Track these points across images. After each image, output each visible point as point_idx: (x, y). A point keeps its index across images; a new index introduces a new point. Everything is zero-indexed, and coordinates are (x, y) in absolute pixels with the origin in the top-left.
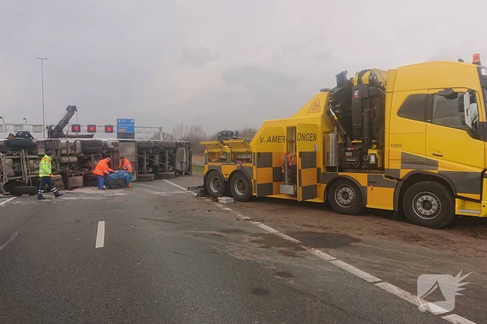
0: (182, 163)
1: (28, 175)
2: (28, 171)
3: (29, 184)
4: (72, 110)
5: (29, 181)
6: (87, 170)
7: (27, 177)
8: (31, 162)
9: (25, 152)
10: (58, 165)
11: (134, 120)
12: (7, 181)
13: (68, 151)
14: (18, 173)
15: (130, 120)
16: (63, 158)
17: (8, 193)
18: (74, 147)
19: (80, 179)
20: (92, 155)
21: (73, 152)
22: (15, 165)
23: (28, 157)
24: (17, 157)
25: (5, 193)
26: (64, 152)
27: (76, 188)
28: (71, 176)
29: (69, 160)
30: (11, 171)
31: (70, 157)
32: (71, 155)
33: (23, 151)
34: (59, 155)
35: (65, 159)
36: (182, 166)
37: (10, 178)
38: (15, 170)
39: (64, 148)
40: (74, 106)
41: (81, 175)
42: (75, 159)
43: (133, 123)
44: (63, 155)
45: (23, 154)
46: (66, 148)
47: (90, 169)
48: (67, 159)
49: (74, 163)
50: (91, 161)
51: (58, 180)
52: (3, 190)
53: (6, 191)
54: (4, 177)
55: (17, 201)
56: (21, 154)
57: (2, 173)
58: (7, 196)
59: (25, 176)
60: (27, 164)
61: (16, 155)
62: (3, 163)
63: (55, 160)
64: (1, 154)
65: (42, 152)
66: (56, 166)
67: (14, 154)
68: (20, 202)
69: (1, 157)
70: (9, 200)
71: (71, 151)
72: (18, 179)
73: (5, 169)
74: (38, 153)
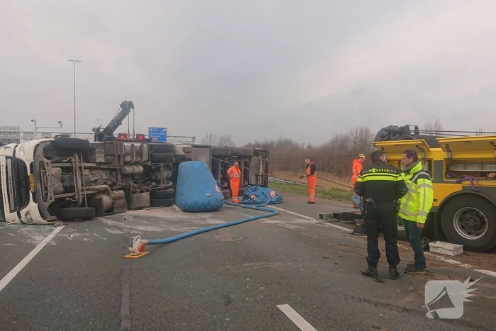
0: (257, 175)
1: (82, 190)
2: (82, 185)
3: (83, 205)
4: (127, 107)
5: (84, 199)
6: (154, 183)
7: (81, 193)
8: (86, 172)
9: (80, 158)
10: (120, 177)
11: (166, 128)
12: (53, 200)
13: (132, 157)
14: (69, 189)
15: (162, 129)
16: (127, 167)
17: (54, 217)
18: (140, 153)
19: (146, 196)
20: (162, 164)
21: (139, 159)
22: (65, 177)
23: (83, 164)
24: (67, 165)
25: (50, 218)
26: (128, 158)
27: (141, 208)
28: (135, 193)
29: (133, 170)
30: (59, 186)
31: (134, 167)
32: (136, 163)
33: (77, 157)
34: (122, 164)
35: (128, 169)
36: (257, 180)
37: (58, 196)
38: (65, 184)
39: (128, 154)
40: (131, 102)
41: (147, 191)
42: (141, 169)
43: (165, 132)
44: (126, 163)
45: (76, 161)
46: (131, 154)
47: (158, 182)
48: (131, 168)
49: (139, 174)
50: (160, 172)
51: (120, 198)
52: (47, 213)
53: (51, 215)
54: (49, 195)
55: (70, 233)
56: (73, 160)
57: (46, 189)
58: (51, 223)
59: (78, 193)
60: (81, 175)
61: (66, 162)
62: (48, 173)
63: (115, 170)
64: (46, 161)
65: (100, 159)
66: (117, 178)
67: (64, 161)
68: (77, 234)
69: (46, 165)
70: (58, 230)
71: (137, 158)
72: (69, 197)
73: (51, 182)
74: (95, 160)
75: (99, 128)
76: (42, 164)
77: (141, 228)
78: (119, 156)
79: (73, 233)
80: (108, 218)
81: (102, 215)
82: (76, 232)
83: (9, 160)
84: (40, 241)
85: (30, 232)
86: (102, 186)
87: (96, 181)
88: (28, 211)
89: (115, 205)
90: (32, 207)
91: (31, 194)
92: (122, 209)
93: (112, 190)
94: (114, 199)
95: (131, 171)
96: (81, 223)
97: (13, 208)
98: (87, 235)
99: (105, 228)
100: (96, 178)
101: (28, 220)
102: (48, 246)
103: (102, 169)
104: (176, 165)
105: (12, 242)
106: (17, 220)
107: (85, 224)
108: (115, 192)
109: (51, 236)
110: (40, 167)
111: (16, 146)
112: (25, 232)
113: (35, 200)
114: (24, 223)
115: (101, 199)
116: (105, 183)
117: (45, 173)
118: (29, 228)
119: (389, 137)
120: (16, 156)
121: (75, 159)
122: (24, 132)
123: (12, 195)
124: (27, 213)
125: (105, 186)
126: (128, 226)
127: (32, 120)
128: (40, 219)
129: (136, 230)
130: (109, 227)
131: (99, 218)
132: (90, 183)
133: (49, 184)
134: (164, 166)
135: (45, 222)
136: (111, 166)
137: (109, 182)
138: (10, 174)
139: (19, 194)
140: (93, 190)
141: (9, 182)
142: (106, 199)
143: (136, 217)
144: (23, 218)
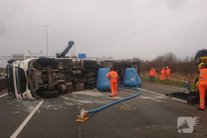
1: (52, 83)
2: (52, 80)
3: (53, 90)
5: (53, 87)
6: (86, 79)
7: (51, 84)
8: (54, 74)
9: (51, 67)
10: (70, 76)
11: (86, 54)
12: (38, 88)
13: (76, 67)
14: (46, 82)
15: (84, 54)
16: (73, 71)
17: (39, 96)
18: (80, 64)
19: (82, 84)
21: (79, 67)
22: (44, 76)
23: (52, 70)
24: (45, 71)
25: (37, 97)
26: (74, 67)
27: (80, 90)
28: (77, 83)
29: (77, 72)
30: (41, 81)
31: (77, 71)
32: (78, 69)
34: (71, 70)
35: (74, 72)
37: (40, 86)
38: (44, 80)
39: (74, 65)
40: (73, 41)
41: (83, 82)
42: (80, 72)
43: (85, 56)
44: (73, 69)
45: (49, 69)
46: (76, 65)
47: (88, 78)
48: (75, 72)
49: (79, 74)
50: (89, 73)
51: (70, 86)
52: (35, 95)
53: (37, 95)
54: (36, 86)
55: (47, 105)
56: (48, 69)
57: (35, 83)
58: (38, 99)
59: (50, 84)
60: (52, 75)
61: (44, 70)
62: (35, 75)
63: (68, 72)
64: (34, 69)
65: (61, 67)
66: (69, 77)
67: (43, 69)
68: (50, 105)
69: (34, 71)
70: (41, 103)
71: (78, 67)
72: (46, 86)
73: (37, 80)
74: (59, 68)
75: (59, 54)
76: (32, 71)
77: (82, 101)
78: (70, 66)
79: (48, 104)
80: (65, 96)
81: (62, 95)
82: (50, 104)
83: (17, 69)
84: (32, 110)
85: (27, 104)
86: (62, 81)
87: (59, 78)
88: (26, 94)
89: (68, 90)
90: (28, 92)
91: (27, 86)
92: (71, 91)
93: (66, 82)
94: (68, 86)
95: (76, 73)
96: (52, 99)
97: (19, 92)
98: (56, 106)
99: (64, 102)
100: (59, 76)
101: (26, 98)
102: (36, 113)
103: (62, 72)
104: (97, 70)
105: (18, 111)
106: (21, 98)
107: (54, 99)
108: (68, 83)
109: (38, 107)
110: (31, 72)
111: (20, 62)
112: (25, 105)
113: (29, 89)
114: (24, 99)
115: (61, 87)
116: (63, 79)
117: (34, 75)
118: (27, 102)
119: (204, 55)
120: (20, 67)
121: (49, 68)
122: (26, 57)
123: (18, 86)
124: (26, 95)
125: (64, 80)
126: (75, 100)
127: (29, 51)
128: (32, 98)
129: (80, 103)
130: (66, 101)
131: (61, 96)
132: (56, 79)
133: (36, 80)
134: (91, 71)
135: (34, 99)
136: (66, 71)
137: (65, 78)
138: (17, 76)
139: (22, 86)
140: (57, 82)
141: (17, 79)
142: (64, 87)
143: (78, 95)
144: (24, 97)
